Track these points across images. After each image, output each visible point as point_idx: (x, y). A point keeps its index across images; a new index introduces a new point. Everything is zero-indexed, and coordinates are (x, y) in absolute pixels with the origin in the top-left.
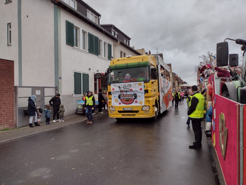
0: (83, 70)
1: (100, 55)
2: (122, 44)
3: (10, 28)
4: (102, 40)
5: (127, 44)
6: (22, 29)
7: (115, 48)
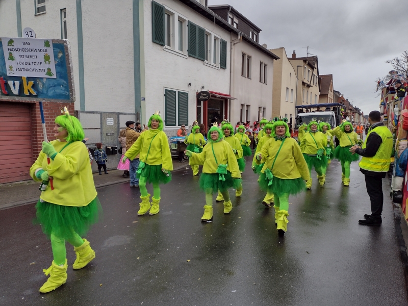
0: (178, 86)
1: (207, 60)
2: (245, 40)
3: (65, 17)
4: (210, 34)
5: (253, 39)
6: (83, 19)
7: (233, 47)
